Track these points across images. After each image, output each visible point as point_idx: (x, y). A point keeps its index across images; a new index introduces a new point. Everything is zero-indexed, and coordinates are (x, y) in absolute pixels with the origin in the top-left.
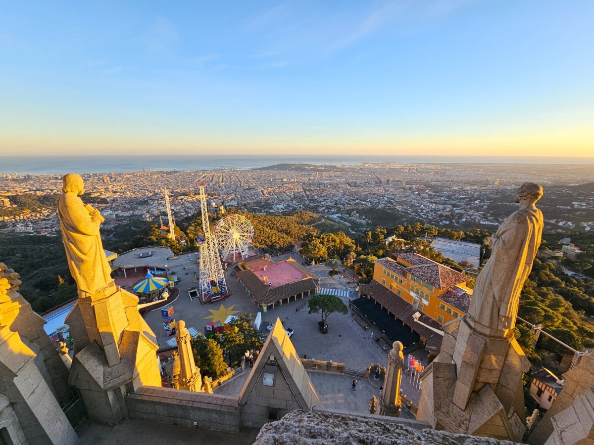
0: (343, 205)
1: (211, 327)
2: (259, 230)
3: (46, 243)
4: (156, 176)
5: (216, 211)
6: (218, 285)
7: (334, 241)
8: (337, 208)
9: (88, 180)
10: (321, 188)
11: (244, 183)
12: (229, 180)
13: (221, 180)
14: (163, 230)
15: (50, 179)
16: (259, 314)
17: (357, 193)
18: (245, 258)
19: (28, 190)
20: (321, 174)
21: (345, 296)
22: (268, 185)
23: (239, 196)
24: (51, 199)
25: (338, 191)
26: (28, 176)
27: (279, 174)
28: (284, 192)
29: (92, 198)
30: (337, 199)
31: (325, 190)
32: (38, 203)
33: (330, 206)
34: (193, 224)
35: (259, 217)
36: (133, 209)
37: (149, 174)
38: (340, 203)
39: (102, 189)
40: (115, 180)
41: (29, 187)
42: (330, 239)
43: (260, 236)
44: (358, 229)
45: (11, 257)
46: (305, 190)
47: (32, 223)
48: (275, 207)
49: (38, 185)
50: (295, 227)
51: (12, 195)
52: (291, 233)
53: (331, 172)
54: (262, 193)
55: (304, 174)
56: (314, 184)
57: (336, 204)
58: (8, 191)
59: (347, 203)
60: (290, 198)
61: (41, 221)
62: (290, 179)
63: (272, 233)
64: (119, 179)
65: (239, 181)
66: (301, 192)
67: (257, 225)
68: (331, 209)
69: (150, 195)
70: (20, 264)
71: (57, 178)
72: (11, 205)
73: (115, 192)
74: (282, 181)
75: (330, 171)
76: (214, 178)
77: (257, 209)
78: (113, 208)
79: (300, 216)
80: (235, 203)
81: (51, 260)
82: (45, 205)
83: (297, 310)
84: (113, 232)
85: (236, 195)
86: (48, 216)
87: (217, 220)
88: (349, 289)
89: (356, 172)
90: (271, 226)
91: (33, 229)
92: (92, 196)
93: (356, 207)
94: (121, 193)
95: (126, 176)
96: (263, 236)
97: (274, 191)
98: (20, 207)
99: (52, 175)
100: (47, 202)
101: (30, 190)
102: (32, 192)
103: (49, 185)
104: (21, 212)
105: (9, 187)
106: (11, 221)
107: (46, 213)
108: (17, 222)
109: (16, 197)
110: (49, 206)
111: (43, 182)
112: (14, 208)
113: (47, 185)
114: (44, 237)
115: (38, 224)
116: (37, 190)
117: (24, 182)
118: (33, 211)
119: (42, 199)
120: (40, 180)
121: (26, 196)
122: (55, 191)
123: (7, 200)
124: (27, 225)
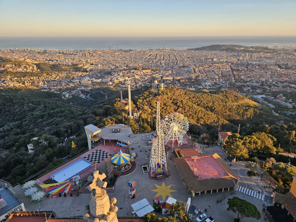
0: (270, 86)
1: (157, 202)
2: (189, 106)
3: (54, 97)
4: (117, 53)
5: (157, 87)
6: (162, 167)
7: (256, 143)
8: (263, 89)
9: (76, 54)
10: (249, 68)
11: (180, 61)
12: (168, 58)
13: (162, 58)
14: (123, 103)
15: (56, 53)
16: (190, 199)
17: (286, 75)
18: (180, 145)
19: (45, 60)
20: (251, 55)
21: (260, 198)
22: (200, 64)
23: (175, 73)
24: (57, 67)
25: (266, 73)
26: (46, 50)
27: (210, 54)
28: (213, 71)
30: (264, 80)
31: (253, 70)
32: (50, 69)
33: (256, 87)
34: (141, 98)
35: (190, 94)
36: (102, 77)
37: (113, 51)
38: (266, 84)
39: (84, 61)
40: (92, 55)
41: (46, 58)
42: (252, 141)
43: (189, 111)
44: (282, 112)
45: (39, 106)
46: (233, 70)
47: (47, 82)
48: (203, 84)
49: (50, 57)
50: (220, 105)
51: (38, 63)
52: (215, 110)
53: (262, 53)
54: (194, 71)
55: (234, 55)
56: (242, 65)
57: (262, 85)
58: (36, 60)
59: (274, 85)
60: (217, 76)
61: (52, 81)
62: (219, 60)
63: (199, 109)
64: (95, 54)
65: (176, 59)
66: (229, 71)
67: (187, 102)
68: (256, 89)
69: (113, 68)
71: (60, 53)
72: (37, 69)
73: (92, 64)
74: (212, 61)
75: (260, 52)
76: (157, 56)
77: (188, 84)
78: (90, 76)
79: (225, 95)
80: (171, 78)
81: (59, 113)
82: (54, 71)
83: (218, 201)
84: (89, 93)
85: (172, 71)
86: (55, 78)
87: (158, 95)
88: (265, 193)
89: (289, 54)
90: (199, 102)
91: (47, 86)
92: (79, 66)
93: (284, 90)
94: (95, 65)
95: (98, 53)
96: (191, 112)
97: (204, 69)
98: (41, 72)
99: (57, 50)
100: (55, 69)
101: (46, 60)
102: (47, 62)
103: (56, 57)
104: (42, 75)
105: (36, 57)
106: (37, 80)
107: (54, 76)
108: (40, 81)
109: (39, 64)
110: (56, 72)
111: (52, 55)
112: (38, 72)
113: (55, 57)
114: (53, 93)
115: (50, 83)
116: (50, 60)
117: (43, 55)
118: (47, 75)
119: (52, 67)
120: (51, 53)
121: (44, 64)
122: (59, 61)
123: (35, 66)
124: (44, 84)
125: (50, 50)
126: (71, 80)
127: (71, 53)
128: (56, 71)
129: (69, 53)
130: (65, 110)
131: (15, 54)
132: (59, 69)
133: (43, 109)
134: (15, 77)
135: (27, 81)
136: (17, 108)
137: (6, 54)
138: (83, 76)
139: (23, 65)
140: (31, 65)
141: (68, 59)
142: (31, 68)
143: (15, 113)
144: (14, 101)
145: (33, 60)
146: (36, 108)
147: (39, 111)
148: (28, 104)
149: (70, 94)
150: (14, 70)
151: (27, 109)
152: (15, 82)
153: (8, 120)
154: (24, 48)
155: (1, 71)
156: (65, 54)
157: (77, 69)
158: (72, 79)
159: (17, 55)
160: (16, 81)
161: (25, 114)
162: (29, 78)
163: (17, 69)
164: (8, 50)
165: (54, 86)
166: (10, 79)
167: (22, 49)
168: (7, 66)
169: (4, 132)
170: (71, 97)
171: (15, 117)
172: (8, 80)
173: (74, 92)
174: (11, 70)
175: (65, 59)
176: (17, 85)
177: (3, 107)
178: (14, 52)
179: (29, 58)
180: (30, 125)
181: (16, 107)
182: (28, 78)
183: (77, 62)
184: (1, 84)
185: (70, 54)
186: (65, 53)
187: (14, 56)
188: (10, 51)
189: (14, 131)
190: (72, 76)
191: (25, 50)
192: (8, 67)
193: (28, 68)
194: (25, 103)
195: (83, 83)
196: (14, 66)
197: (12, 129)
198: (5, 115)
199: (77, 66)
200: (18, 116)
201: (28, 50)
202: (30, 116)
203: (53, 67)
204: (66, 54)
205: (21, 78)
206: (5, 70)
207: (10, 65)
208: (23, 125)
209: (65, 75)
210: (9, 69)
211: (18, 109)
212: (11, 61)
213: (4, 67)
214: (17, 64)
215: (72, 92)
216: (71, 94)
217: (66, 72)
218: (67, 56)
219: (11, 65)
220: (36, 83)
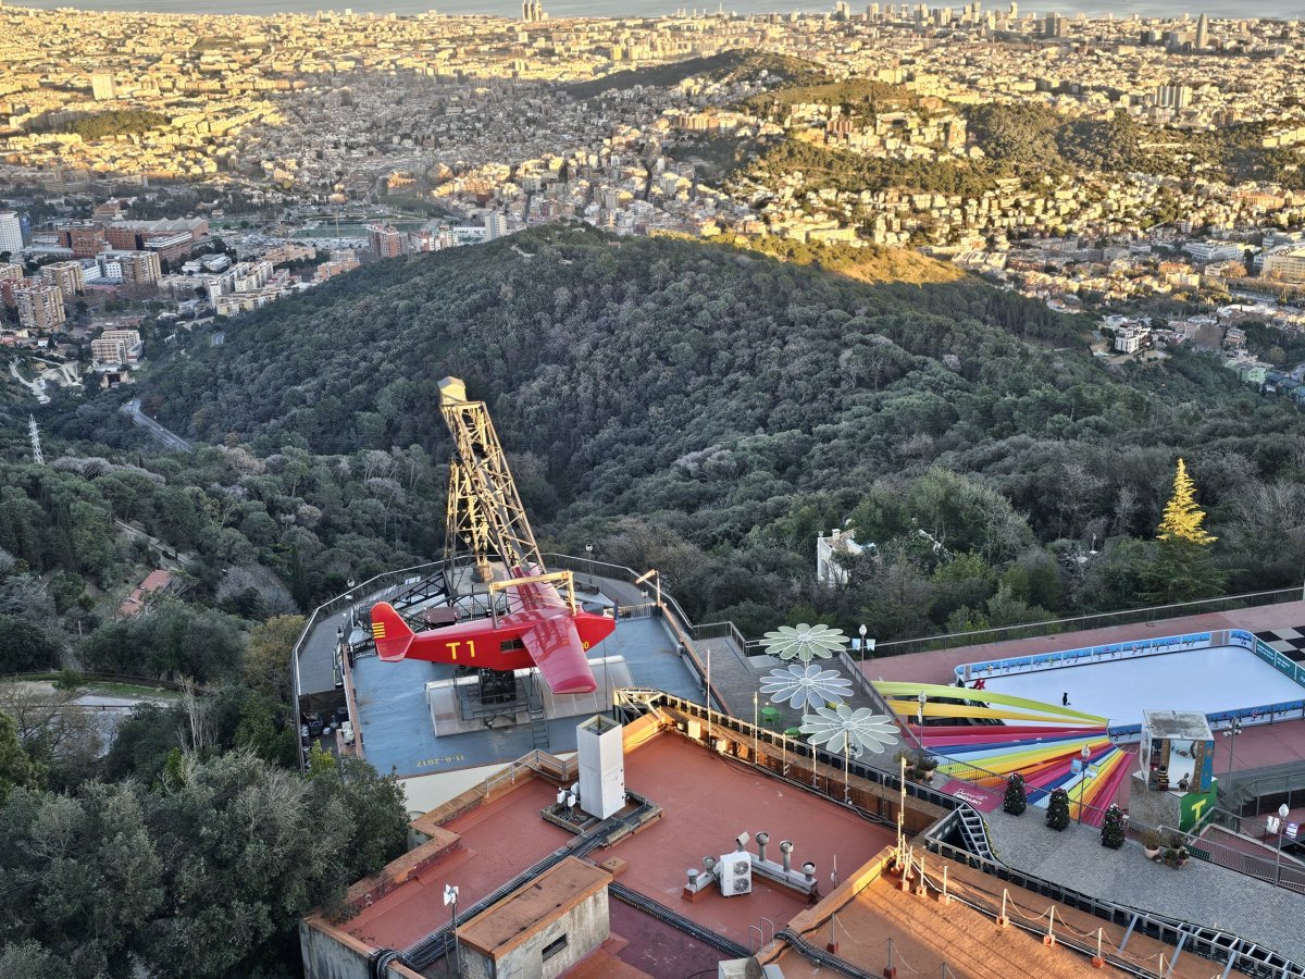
3: (1044, 333)
9: (1271, 54)
15: (1119, 42)
19: (1032, 86)
24: (1103, 136)
26: (1050, 21)
29: (1267, 151)
32: (1052, 149)
41: (1040, 72)
45: (929, 359)
47: (1010, 236)
49: (1068, 72)
51: (980, 102)
58: (972, 85)
61: (1042, 237)
70: (949, 399)
71: (1145, 40)
72: (967, 146)
81: (1057, 409)
82: (1073, 165)
86: (1073, 215)
91: (1007, 265)
92: (1269, 143)
98: (991, 162)
99: (1133, 25)
100: (1082, 152)
101: (1041, 86)
102: (1043, 98)
103: (1110, 70)
104: (990, 185)
105: (980, 67)
106: (950, 219)
107: (1066, 200)
108: (965, 224)
109: (989, 113)
110: (1087, 172)
111: (1091, 53)
112: (971, 161)
113: (1103, 71)
114: (1037, 310)
115: (1028, 246)
116: (1065, 88)
117: (1029, 51)
118: (1025, 187)
119: (1069, 133)
120: (1083, 43)
121: (1018, 110)
122: (1125, 101)
123: (959, 124)
124: (991, 244)
125: (1082, 18)
126: (1184, 243)
127: (1228, 46)
128: (1091, 167)
129: (1211, 42)
130: (1111, 398)
131: (856, 45)
132: (1116, 154)
133: (951, 382)
134: (827, 185)
135: (891, 216)
136: (797, 355)
137: (808, 42)
138: (1283, 219)
139: (888, 110)
140: (934, 115)
141: (1196, 86)
142: (931, 133)
143: (783, 384)
144: (793, 310)
145: (954, 85)
146: (912, 367)
147: (923, 390)
148: (867, 337)
149: (1155, 337)
150: (832, 140)
151: (854, 370)
152: (820, 217)
153: (734, 420)
154: (917, 8)
155: (762, 140)
156: (1185, 49)
157: (1249, 158)
158: (1192, 236)
159: (868, 52)
160: (825, 211)
161: (837, 399)
162: (905, 199)
163: (846, 137)
164: (828, 15)
165: (1049, 270)
166: (800, 196)
167: (904, 15)
168: (800, 114)
169: (703, 478)
170: (1161, 355)
171: (778, 409)
172: (786, 199)
173: (1185, 329)
174: (815, 140)
175: (1172, 84)
176: (829, 234)
177: (725, 336)
178: (858, 33)
179: (936, 73)
180: (853, 464)
181: (793, 347)
182: (900, 199)
183: (1261, 112)
184: (745, 223)
185: (1221, 51)
186: (1182, 39)
187: (846, 58)
188: (835, 23)
189: (755, 481)
190: (1196, 208)
191: (919, 16)
192: (801, 120)
193: (915, 132)
194: (850, 330)
195: (1270, 274)
196: (834, 118)
197: (743, 468)
198: (724, 388)
199: (1253, 142)
200: (797, 402)
201: (938, 19)
202: (861, 416)
203: (1072, 139)
204: (1191, 52)
205: (858, 192)
206: (784, 136)
207: (814, 107)
208: (813, 457)
209: (1149, 199)
210: (805, 130)
211: (805, 358)
212: (825, 83)
213: (779, 120)
214: (856, 103)
215: (1171, 323)
216: (1161, 339)
217: (1160, 177)
218: (1196, 64)
219: (823, 108)
220: (941, 236)
